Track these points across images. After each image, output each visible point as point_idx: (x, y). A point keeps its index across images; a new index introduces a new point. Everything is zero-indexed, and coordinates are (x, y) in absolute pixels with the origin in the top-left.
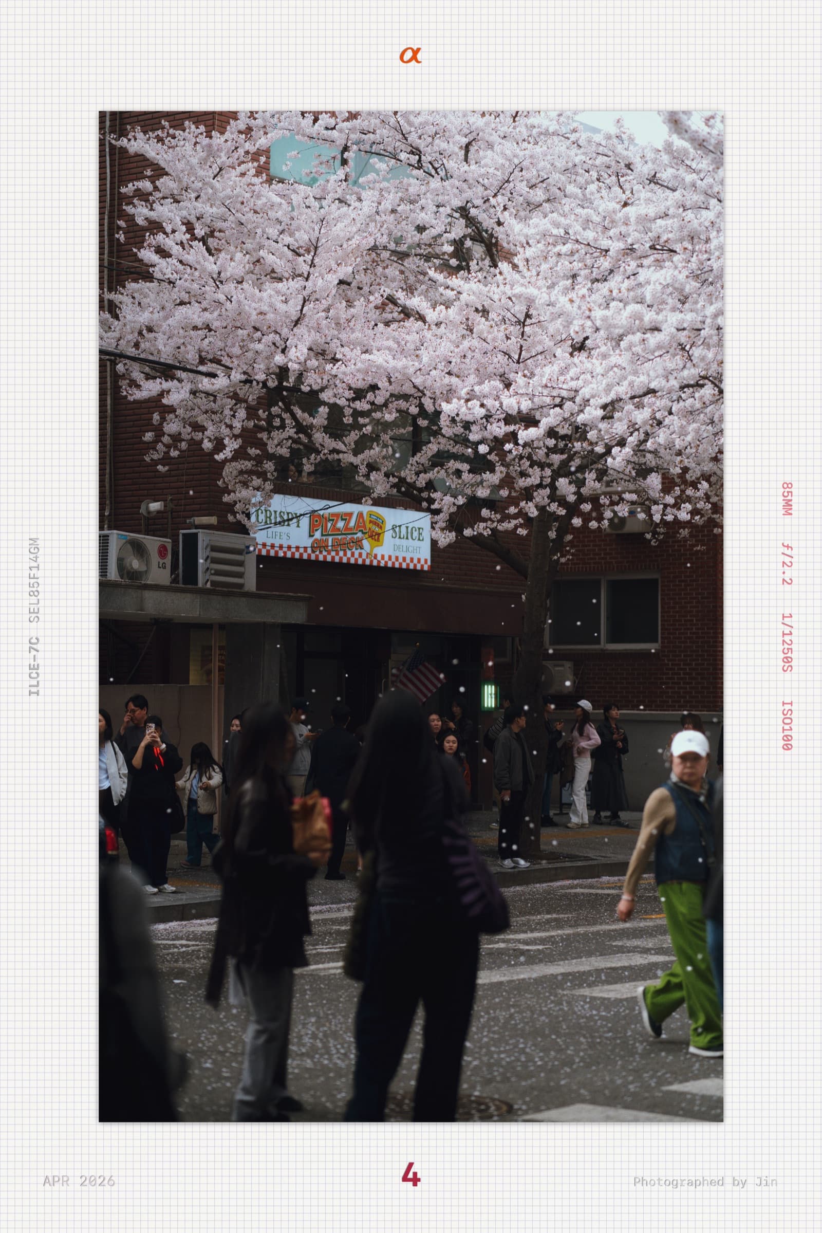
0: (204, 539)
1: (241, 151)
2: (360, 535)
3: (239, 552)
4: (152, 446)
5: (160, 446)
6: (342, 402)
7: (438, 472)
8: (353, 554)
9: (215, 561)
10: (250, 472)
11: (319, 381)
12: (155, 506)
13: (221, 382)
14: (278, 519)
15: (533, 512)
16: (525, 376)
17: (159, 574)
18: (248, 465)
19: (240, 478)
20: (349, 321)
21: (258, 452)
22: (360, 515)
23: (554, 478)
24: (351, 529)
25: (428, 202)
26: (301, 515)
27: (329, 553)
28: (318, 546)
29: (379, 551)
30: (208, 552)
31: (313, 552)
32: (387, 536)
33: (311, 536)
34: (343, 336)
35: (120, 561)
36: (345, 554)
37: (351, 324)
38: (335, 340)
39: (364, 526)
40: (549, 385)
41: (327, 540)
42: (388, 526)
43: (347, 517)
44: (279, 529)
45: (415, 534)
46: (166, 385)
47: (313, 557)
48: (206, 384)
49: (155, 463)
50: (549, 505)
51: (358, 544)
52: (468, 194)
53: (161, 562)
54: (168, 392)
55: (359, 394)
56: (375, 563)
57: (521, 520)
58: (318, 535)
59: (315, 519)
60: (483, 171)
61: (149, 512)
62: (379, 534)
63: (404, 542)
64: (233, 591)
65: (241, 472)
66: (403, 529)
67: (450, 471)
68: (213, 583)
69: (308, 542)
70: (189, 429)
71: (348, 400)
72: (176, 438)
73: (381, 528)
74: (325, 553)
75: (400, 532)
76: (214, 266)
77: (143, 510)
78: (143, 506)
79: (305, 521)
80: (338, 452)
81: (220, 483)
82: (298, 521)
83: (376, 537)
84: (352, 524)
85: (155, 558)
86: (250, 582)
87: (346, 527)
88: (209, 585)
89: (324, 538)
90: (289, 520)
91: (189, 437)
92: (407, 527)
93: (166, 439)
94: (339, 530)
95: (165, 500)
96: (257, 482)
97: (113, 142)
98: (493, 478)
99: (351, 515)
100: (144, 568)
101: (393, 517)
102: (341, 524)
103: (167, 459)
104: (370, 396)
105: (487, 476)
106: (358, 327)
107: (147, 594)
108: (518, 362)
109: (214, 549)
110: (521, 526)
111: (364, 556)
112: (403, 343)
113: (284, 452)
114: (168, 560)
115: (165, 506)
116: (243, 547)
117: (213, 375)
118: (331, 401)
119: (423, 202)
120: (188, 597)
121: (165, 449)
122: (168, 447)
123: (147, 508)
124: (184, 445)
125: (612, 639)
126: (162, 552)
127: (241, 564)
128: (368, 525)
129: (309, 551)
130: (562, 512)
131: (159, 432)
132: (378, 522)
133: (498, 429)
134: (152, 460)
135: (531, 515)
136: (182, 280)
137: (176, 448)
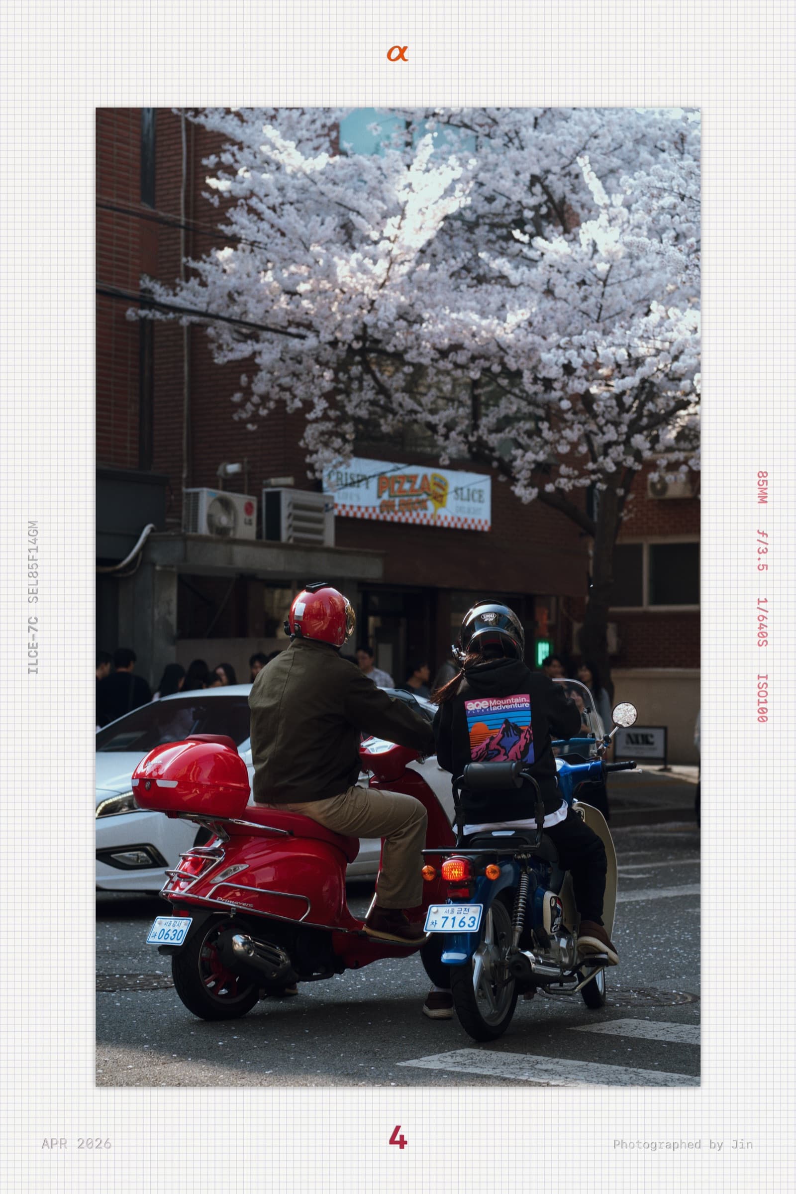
0: (286, 498)
1: (318, 124)
2: (424, 497)
3: (318, 510)
4: (241, 405)
5: (249, 406)
6: (426, 361)
7: (509, 432)
8: (418, 515)
9: (297, 518)
10: (331, 434)
11: (404, 342)
12: (233, 468)
13: (311, 341)
14: (349, 481)
15: (611, 468)
16: (622, 326)
17: (246, 530)
18: (328, 426)
19: (322, 439)
20: (430, 284)
21: (338, 413)
22: (425, 477)
23: (629, 435)
24: (416, 491)
25: (505, 169)
26: (370, 477)
27: (396, 513)
28: (386, 506)
29: (442, 512)
30: (291, 510)
31: (382, 512)
32: (450, 499)
33: (379, 497)
34: (426, 298)
35: (210, 517)
36: (411, 515)
37: (433, 287)
38: (419, 302)
39: (429, 488)
40: (645, 336)
41: (394, 501)
42: (451, 488)
43: (412, 479)
44: (349, 490)
45: (476, 496)
46: (257, 347)
47: (381, 518)
48: (295, 343)
49: (243, 422)
50: (625, 460)
51: (422, 504)
52: (546, 163)
53: (248, 518)
54: (260, 353)
55: (443, 354)
56: (439, 524)
57: (600, 476)
58: (385, 496)
59: (384, 482)
60: (560, 139)
61: (226, 473)
62: (442, 496)
63: (466, 504)
64: (316, 547)
65: (322, 433)
66: (465, 492)
67: (521, 431)
68: (296, 539)
69: (377, 503)
70: (277, 389)
71: (432, 360)
72: (265, 398)
73: (443, 489)
74: (392, 514)
75: (462, 494)
76: (304, 229)
77: (220, 472)
78: (221, 468)
79: (374, 483)
80: (416, 412)
81: (301, 444)
82: (367, 484)
83: (439, 499)
84: (417, 486)
85: (242, 515)
86: (329, 538)
87: (412, 489)
88: (291, 541)
89: (392, 499)
90: (359, 481)
91: (277, 397)
92: (468, 490)
93: (255, 399)
94: (405, 491)
95: (242, 462)
96: (337, 442)
97: (191, 119)
98: (573, 434)
99: (415, 477)
100: (231, 525)
101: (456, 479)
102: (407, 486)
103: (255, 418)
104: (452, 356)
105: (567, 433)
106: (439, 290)
107: (237, 549)
108: (598, 321)
109: (297, 507)
110: (600, 480)
111: (428, 517)
112: (486, 304)
113: (363, 413)
114: (254, 517)
115: (243, 468)
116: (322, 505)
117: (302, 337)
118: (415, 361)
119: (500, 170)
120: (275, 552)
121: (253, 408)
122: (257, 406)
123: (225, 470)
124: (272, 405)
125: (655, 601)
126: (248, 509)
127: (320, 521)
128: (432, 487)
129: (378, 510)
130: (638, 467)
131: (248, 392)
132: (442, 484)
133: (579, 386)
134: (240, 418)
135: (610, 471)
136: (273, 245)
137: (265, 408)
